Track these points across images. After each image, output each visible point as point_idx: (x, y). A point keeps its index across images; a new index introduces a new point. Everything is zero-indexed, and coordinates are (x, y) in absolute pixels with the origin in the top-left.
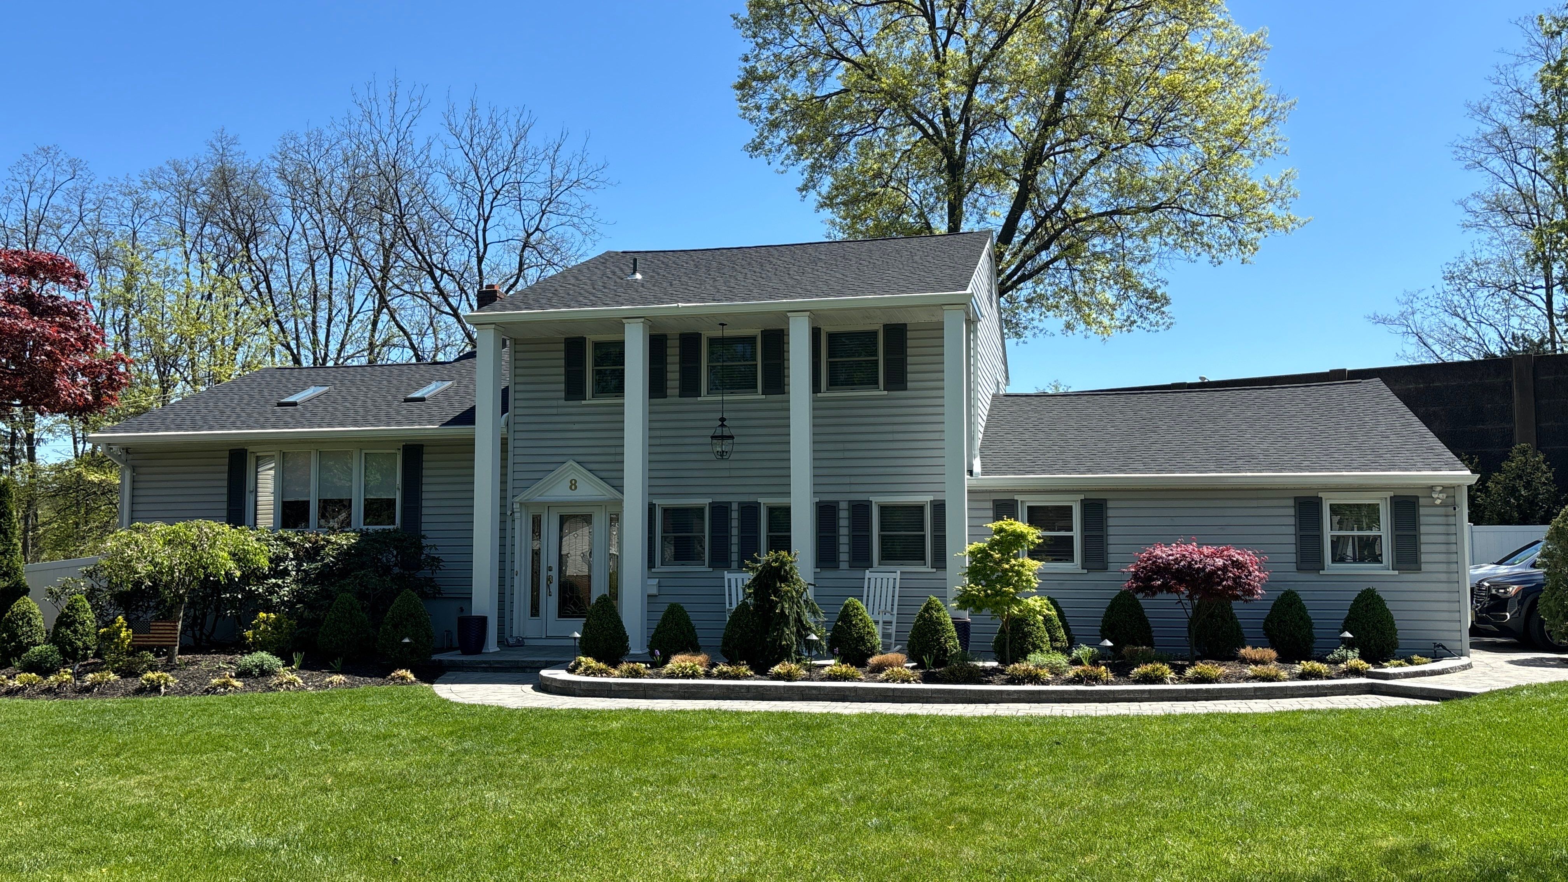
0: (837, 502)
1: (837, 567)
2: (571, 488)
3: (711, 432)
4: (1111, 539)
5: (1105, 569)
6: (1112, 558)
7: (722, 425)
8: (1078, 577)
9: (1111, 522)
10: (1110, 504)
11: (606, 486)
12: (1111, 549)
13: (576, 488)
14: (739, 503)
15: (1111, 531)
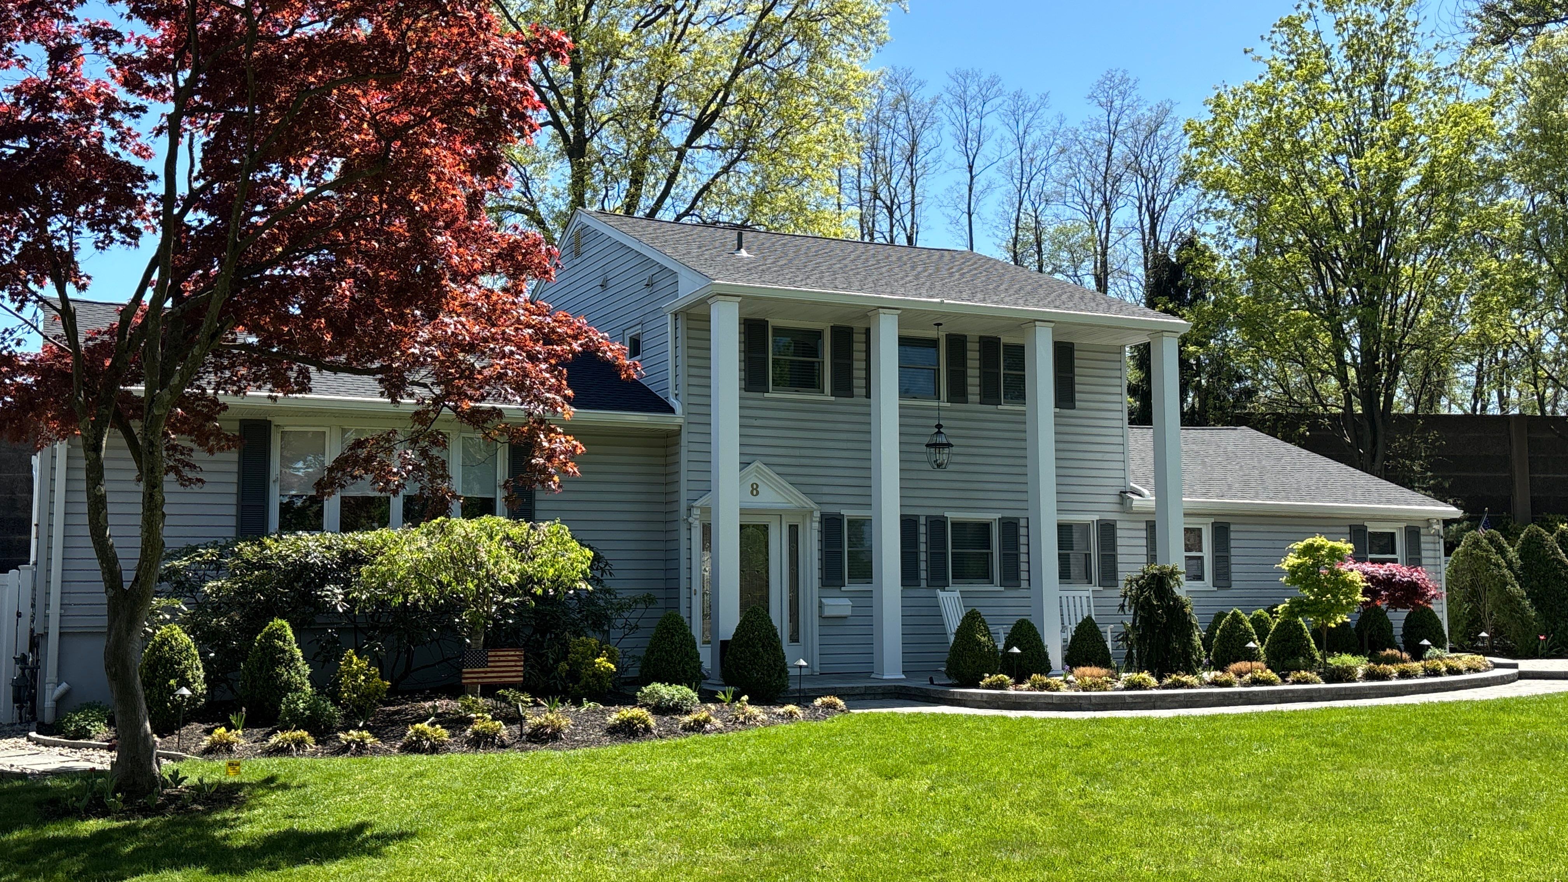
0: (1018, 519)
1: (1019, 586)
2: (752, 493)
3: (927, 440)
4: (1233, 560)
5: (1229, 587)
6: (1234, 577)
7: (939, 433)
8: (1210, 595)
9: (1233, 544)
10: (1232, 528)
11: (796, 492)
12: (1233, 568)
13: (758, 493)
14: (927, 517)
15: (1233, 552)
